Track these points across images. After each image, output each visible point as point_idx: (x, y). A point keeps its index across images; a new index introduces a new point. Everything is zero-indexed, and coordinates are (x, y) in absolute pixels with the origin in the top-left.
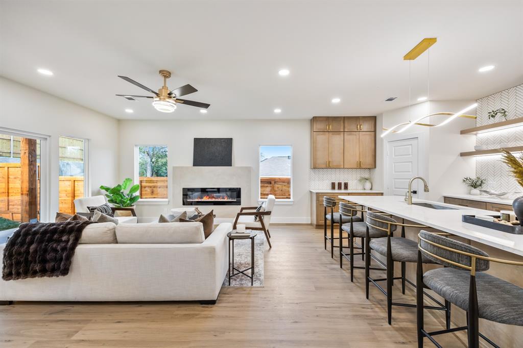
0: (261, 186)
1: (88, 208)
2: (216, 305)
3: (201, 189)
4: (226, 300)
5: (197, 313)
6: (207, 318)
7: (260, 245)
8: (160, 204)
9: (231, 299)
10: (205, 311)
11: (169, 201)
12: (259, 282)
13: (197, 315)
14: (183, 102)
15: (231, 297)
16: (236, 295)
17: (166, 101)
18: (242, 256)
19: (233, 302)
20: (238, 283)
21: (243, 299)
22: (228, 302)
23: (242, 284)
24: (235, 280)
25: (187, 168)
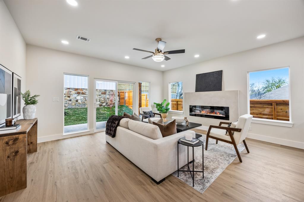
0: (251, 107)
1: (143, 112)
2: (158, 185)
3: (201, 106)
4: (166, 186)
5: (145, 183)
6: (146, 190)
7: (231, 157)
8: (178, 113)
9: (170, 187)
10: (149, 185)
11: (183, 113)
12: (202, 187)
13: (144, 185)
14: (168, 53)
15: (171, 186)
16: (176, 187)
17: (157, 55)
18: (208, 159)
19: (169, 191)
20: (185, 178)
21: (177, 193)
22: (166, 189)
23: (187, 181)
24: (185, 175)
25: (192, 93)
